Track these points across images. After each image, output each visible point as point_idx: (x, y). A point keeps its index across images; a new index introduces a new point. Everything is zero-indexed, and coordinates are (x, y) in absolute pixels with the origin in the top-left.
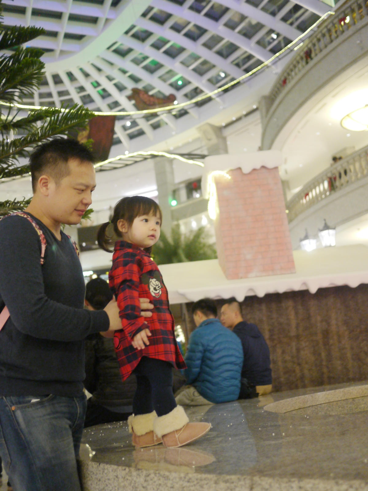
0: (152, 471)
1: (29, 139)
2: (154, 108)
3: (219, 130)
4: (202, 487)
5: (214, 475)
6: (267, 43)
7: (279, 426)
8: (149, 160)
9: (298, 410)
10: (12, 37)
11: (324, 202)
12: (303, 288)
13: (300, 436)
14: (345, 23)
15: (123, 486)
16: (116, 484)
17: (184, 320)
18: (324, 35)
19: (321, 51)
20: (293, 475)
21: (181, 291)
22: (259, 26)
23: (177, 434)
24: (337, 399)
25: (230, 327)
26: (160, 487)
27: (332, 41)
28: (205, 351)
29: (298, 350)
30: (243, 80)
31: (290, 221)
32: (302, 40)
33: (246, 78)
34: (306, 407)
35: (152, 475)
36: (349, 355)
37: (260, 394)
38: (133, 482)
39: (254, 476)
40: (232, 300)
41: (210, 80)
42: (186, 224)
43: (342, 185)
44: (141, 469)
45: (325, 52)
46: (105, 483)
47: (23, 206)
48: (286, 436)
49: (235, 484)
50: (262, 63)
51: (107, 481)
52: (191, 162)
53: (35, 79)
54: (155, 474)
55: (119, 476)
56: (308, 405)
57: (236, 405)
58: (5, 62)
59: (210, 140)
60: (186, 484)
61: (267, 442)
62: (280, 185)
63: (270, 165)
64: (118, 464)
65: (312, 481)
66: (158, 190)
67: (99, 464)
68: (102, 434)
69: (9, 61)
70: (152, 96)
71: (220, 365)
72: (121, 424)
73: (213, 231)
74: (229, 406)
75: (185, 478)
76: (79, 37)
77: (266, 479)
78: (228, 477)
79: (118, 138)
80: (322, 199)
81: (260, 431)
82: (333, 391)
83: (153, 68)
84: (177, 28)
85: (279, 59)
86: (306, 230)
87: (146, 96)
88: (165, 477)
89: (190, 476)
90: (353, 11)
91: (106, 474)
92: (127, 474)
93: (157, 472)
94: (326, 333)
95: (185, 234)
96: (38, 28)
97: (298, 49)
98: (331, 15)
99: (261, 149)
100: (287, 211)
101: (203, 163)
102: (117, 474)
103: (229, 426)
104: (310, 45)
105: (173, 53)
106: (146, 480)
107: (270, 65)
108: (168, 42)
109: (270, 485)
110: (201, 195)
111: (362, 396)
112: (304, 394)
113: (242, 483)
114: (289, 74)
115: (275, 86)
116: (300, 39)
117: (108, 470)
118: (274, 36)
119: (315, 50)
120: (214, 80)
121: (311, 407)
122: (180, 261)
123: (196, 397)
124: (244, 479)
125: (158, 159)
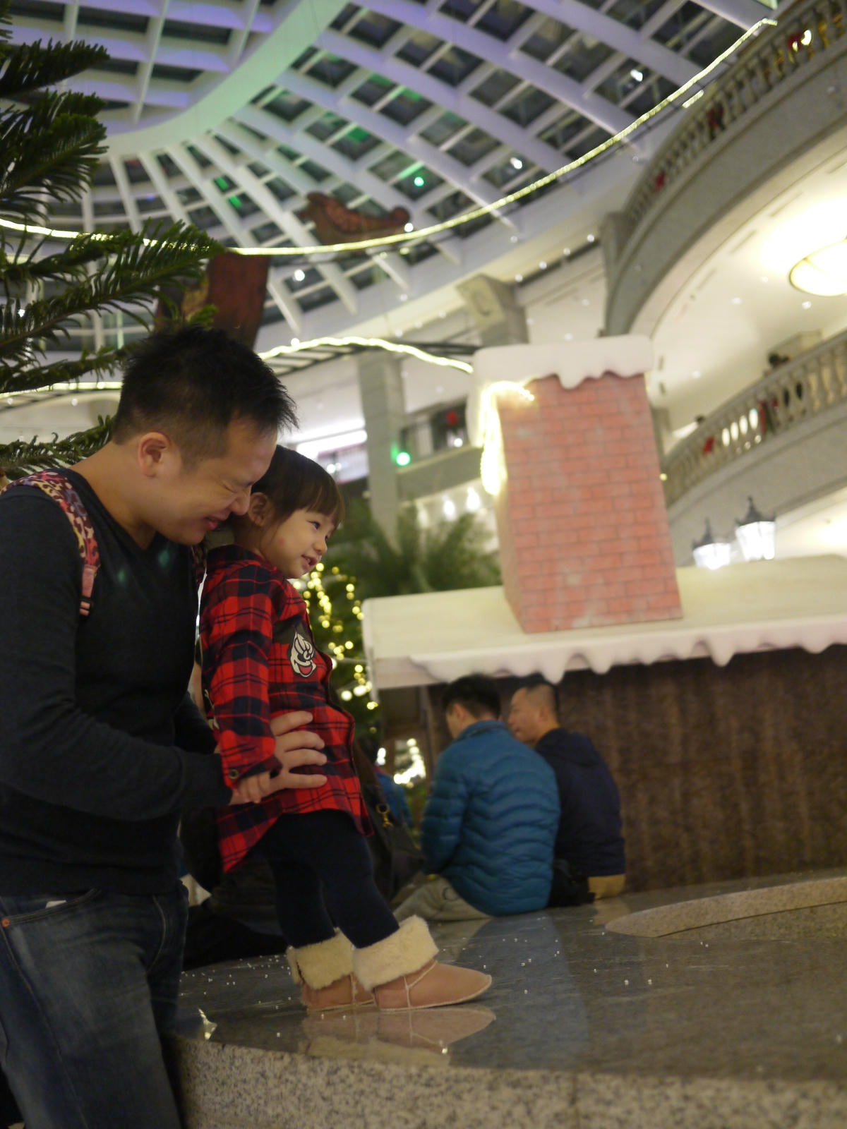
0: (343, 1062)
1: (68, 301)
2: (359, 240)
3: (509, 292)
4: (459, 1097)
5: (488, 1071)
6: (619, 93)
7: (639, 964)
8: (346, 358)
9: (686, 932)
10: (30, 66)
11: (749, 460)
12: (700, 653)
13: (687, 984)
14: (800, 45)
15: (277, 1096)
16: (261, 1091)
17: (425, 727)
18: (752, 74)
19: (745, 109)
20: (670, 1069)
21: (418, 657)
22: (603, 52)
23: (408, 984)
24: (774, 909)
25: (530, 741)
26: (363, 1098)
27: (770, 88)
28: (471, 795)
29: (686, 796)
30: (564, 175)
31: (671, 501)
32: (700, 85)
33: (572, 170)
34: (704, 926)
35: (344, 1071)
36: (803, 809)
37: (597, 897)
38: (300, 1086)
39: (581, 1071)
40: (535, 680)
41: (487, 177)
42: (431, 508)
43: (791, 419)
44: (319, 1057)
45: (754, 112)
46: (235, 1090)
47: (53, 456)
48: (656, 985)
49: (535, 1090)
50: (610, 136)
51: (241, 1086)
52: (442, 361)
53: (82, 163)
54: (351, 1067)
55: (269, 1074)
56: (709, 922)
57: (542, 919)
58: (14, 124)
59: (486, 314)
60: (421, 1090)
61: (611, 1000)
62: (648, 417)
63: (626, 369)
64: (265, 1046)
65: (715, 1083)
66: (367, 428)
67: (223, 1047)
68: (231, 982)
69: (24, 122)
70: (355, 211)
71: (506, 829)
72: (277, 961)
73: (492, 524)
74: (526, 922)
75: (419, 1076)
76: (187, 75)
77: (608, 1077)
78: (519, 1074)
79: (276, 308)
80: (744, 452)
81: (596, 975)
82: (765, 890)
83: (356, 148)
84: (412, 56)
85: (647, 127)
86: (707, 522)
87: (339, 211)
88: (373, 1076)
89: (432, 1071)
90: (819, 18)
91: (237, 1068)
92: (286, 1068)
93: (356, 1064)
94: (751, 759)
95: (428, 531)
96: (92, 47)
97: (692, 106)
98: (768, 27)
99: (603, 334)
100: (663, 477)
101: (470, 364)
102: (262, 1068)
103: (524, 964)
104: (719, 97)
105: (403, 113)
106: (331, 1082)
107: (626, 141)
108: (392, 86)
109: (617, 1093)
110: (467, 441)
111: (833, 901)
112: (700, 895)
113: (551, 1087)
114: (670, 163)
115: (638, 190)
116: (697, 83)
117: (243, 1060)
118: (637, 75)
119: (731, 108)
120: (498, 177)
121: (714, 926)
122: (415, 590)
123: (452, 900)
124: (557, 1078)
125: (366, 355)
